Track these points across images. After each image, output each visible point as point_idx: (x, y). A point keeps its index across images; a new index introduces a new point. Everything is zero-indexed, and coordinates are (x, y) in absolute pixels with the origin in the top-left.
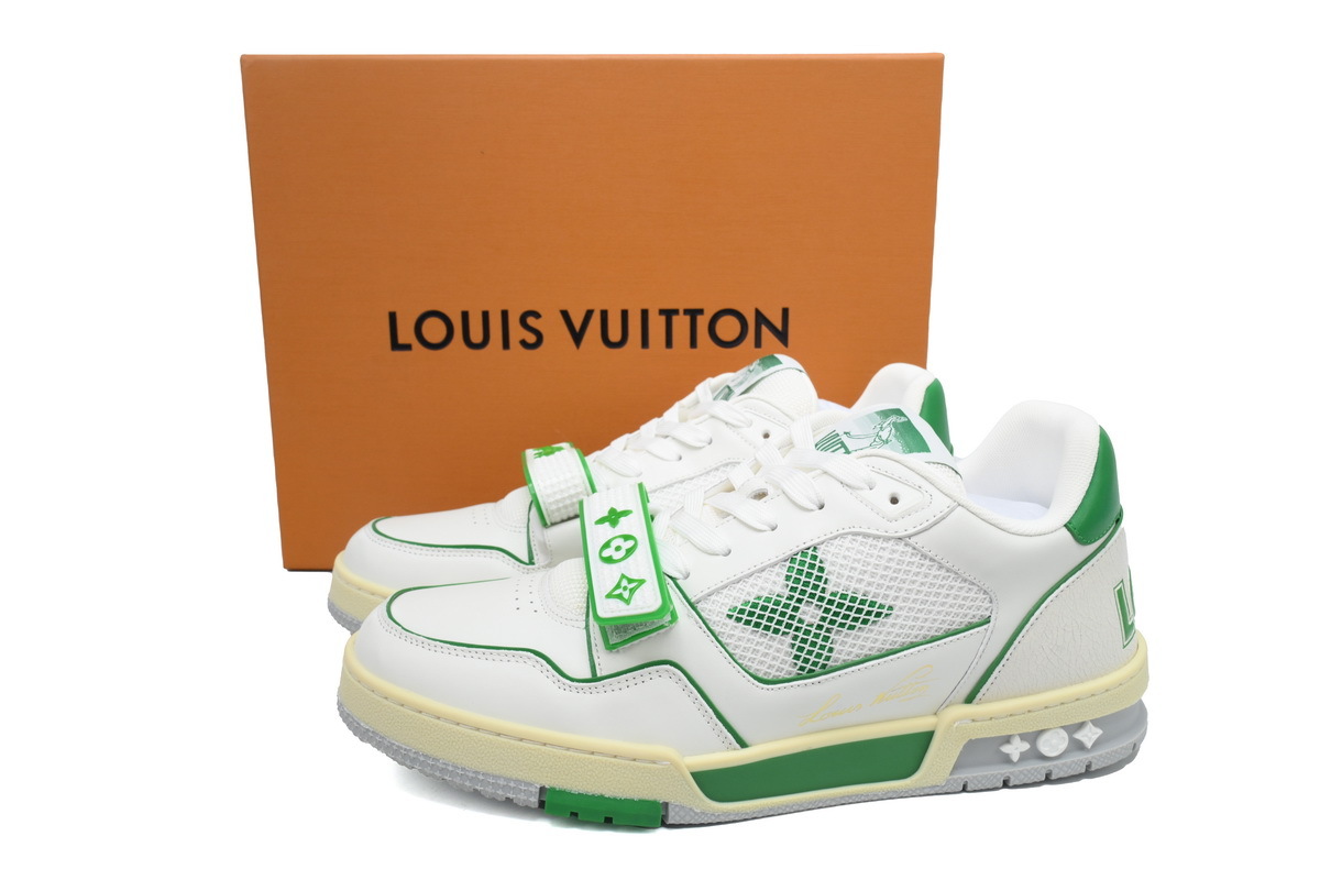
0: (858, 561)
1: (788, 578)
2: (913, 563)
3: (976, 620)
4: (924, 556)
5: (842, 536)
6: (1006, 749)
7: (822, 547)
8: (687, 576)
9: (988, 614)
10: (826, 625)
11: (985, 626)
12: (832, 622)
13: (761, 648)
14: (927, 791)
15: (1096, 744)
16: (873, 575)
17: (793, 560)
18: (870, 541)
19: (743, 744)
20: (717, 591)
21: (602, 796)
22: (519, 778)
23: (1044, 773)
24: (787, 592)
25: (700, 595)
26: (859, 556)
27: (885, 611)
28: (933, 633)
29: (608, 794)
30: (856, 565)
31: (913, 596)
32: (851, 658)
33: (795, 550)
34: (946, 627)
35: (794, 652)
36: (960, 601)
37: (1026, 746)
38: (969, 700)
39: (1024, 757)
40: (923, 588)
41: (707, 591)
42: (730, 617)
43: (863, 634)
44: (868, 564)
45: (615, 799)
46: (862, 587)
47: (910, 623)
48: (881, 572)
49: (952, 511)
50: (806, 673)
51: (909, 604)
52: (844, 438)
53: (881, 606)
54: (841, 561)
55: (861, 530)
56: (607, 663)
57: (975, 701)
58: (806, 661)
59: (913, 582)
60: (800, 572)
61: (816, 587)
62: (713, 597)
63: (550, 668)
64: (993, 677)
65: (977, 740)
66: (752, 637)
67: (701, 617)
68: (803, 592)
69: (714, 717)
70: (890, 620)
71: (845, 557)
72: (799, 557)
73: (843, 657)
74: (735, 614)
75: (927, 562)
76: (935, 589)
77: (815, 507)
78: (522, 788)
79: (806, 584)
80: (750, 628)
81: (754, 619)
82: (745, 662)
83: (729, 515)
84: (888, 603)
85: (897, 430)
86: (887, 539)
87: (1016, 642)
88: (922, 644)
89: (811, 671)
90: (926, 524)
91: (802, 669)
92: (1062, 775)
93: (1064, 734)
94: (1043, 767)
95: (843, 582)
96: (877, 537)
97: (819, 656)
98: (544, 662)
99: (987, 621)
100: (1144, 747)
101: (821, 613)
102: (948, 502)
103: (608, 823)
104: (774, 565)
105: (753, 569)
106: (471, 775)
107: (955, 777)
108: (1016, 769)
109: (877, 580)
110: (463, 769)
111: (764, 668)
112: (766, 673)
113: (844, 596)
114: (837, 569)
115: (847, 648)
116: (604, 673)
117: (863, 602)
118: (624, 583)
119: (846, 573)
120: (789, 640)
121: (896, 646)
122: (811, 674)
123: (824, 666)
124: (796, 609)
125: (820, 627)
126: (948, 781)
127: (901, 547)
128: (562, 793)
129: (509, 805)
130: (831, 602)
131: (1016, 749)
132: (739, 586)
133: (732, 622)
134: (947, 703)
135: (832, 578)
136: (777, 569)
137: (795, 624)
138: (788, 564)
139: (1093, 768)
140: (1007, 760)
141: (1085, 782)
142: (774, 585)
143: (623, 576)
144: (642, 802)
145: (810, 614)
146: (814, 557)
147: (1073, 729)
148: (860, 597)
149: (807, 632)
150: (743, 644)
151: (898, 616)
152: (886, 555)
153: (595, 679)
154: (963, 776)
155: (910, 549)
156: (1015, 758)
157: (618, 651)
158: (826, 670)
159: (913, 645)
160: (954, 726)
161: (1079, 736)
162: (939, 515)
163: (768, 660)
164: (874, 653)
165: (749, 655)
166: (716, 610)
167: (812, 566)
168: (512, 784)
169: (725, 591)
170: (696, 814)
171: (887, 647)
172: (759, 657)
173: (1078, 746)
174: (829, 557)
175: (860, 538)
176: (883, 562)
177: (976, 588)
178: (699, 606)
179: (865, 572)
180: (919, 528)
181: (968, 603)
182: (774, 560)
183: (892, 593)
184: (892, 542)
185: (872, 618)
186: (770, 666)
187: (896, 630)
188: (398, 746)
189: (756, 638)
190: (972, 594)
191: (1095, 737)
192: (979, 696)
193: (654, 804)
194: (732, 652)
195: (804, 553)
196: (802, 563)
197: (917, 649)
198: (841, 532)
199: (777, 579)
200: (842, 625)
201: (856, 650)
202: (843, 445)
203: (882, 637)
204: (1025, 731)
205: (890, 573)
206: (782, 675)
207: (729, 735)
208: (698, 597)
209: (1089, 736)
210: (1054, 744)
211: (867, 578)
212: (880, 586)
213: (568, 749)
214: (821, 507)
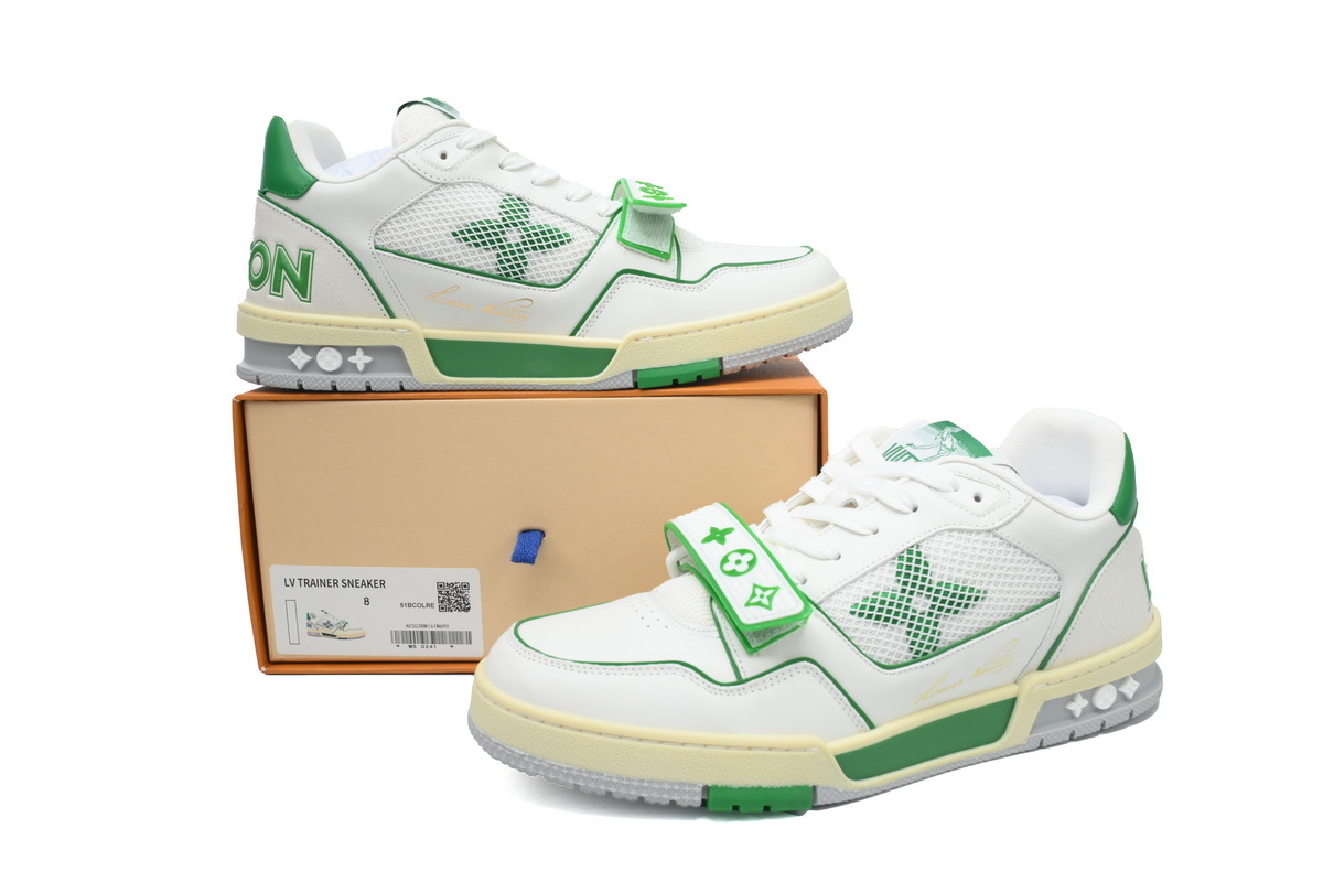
0: (956, 553)
1: (899, 574)
2: (1001, 552)
3: (1048, 597)
4: (1010, 545)
5: (940, 533)
6: (1071, 707)
7: (924, 544)
8: (804, 582)
9: (1057, 590)
10: (935, 612)
11: (1056, 601)
12: (940, 609)
13: (883, 638)
14: (1012, 751)
15: (1136, 695)
16: (970, 564)
17: (901, 558)
18: (964, 535)
19: (872, 726)
20: (838, 591)
21: (760, 788)
22: (683, 780)
23: (1100, 723)
24: (900, 587)
25: (822, 597)
26: (957, 549)
27: (981, 595)
28: (1017, 611)
29: (765, 784)
30: (955, 557)
31: (1002, 580)
32: (956, 639)
33: (901, 549)
34: (1026, 604)
35: (911, 638)
36: (1037, 581)
37: (1085, 703)
38: (1042, 667)
39: (1084, 712)
40: (1010, 572)
41: (828, 593)
42: (853, 613)
43: (966, 617)
44: (966, 555)
45: (771, 789)
46: (962, 575)
47: (1001, 604)
48: (976, 561)
49: (1028, 504)
50: (921, 657)
51: (1000, 587)
52: (909, 449)
53: (979, 591)
54: (941, 554)
55: (956, 527)
56: (750, 667)
57: (1048, 666)
58: (921, 645)
59: (1002, 568)
60: (909, 567)
61: (924, 580)
62: (834, 598)
63: (699, 676)
64: (1061, 644)
65: (1051, 701)
66: (874, 628)
67: (826, 616)
68: (914, 585)
69: (848, 703)
70: (986, 603)
71: (945, 551)
72: (906, 555)
73: (950, 639)
74: (858, 610)
75: (1012, 550)
76: (1018, 573)
77: (910, 510)
78: (687, 789)
79: (916, 578)
80: (873, 620)
81: (875, 613)
82: (869, 652)
83: (827, 524)
84: (983, 587)
85: (958, 439)
86: (979, 532)
87: (1078, 613)
88: (1010, 621)
89: (925, 654)
90: (1008, 518)
91: (917, 652)
92: (1113, 724)
93: (1113, 688)
94: (1098, 718)
95: (946, 572)
96: (970, 532)
97: (931, 640)
98: (692, 671)
99: (1057, 596)
100: (1163, 700)
101: (930, 602)
102: (1024, 496)
103: (767, 811)
104: (884, 564)
105: (867, 569)
106: (636, 784)
107: (1034, 736)
108: (1079, 724)
109: (973, 568)
110: (628, 779)
111: (885, 656)
112: (887, 660)
113: (948, 585)
114: (939, 562)
115: (952, 631)
116: (748, 676)
117: (964, 589)
118: (758, 592)
119: (948, 565)
120: (905, 628)
121: (990, 625)
122: (926, 656)
123: (935, 648)
124: (909, 600)
125: (930, 614)
126: (1029, 740)
127: (991, 538)
128: (724, 789)
129: (673, 809)
130: (938, 591)
131: (1078, 706)
132: (855, 585)
133: (855, 617)
134: (1024, 673)
135: (937, 571)
136: (887, 567)
137: (910, 613)
138: (897, 562)
139: (1135, 714)
140: (1071, 716)
141: (1130, 729)
142: (887, 581)
143: (755, 586)
144: (795, 788)
145: (921, 604)
146: (919, 554)
147: (1119, 683)
148: (961, 585)
149: (921, 620)
150: (867, 636)
151: (991, 599)
152: (979, 545)
153: (740, 681)
154: (1040, 734)
155: (997, 540)
156: (1078, 714)
157: (759, 655)
158: (937, 651)
159: (1003, 623)
160: (1034, 691)
161: (1123, 689)
162: (1019, 509)
163: (889, 648)
164: (973, 633)
165: (872, 645)
166: (839, 608)
167: (918, 562)
168: (676, 787)
169: (845, 591)
170: (839, 793)
171: (983, 626)
172: (881, 646)
173: (1122, 698)
174: (931, 552)
175: (955, 534)
176: (977, 553)
177: (1049, 568)
178: (823, 607)
179: (963, 562)
180: (1004, 521)
181: (1044, 582)
182: (884, 559)
183: (986, 579)
184: (983, 535)
185: (972, 602)
186: (892, 653)
187: (990, 611)
188: (559, 767)
189: (879, 629)
190: (1046, 574)
191: (1135, 689)
192: (1050, 662)
193: (805, 788)
194: (857, 644)
195: (910, 552)
196: (910, 560)
197: (1006, 626)
198: (938, 529)
199: (889, 576)
200: (948, 611)
201: (960, 632)
202: (911, 456)
203: (979, 618)
204: (1086, 689)
205: (983, 561)
206: (902, 660)
207: (861, 719)
208: (820, 599)
209: (1130, 688)
210: (1105, 699)
211: (965, 567)
212: (976, 573)
213: (728, 747)
214: (915, 510)
